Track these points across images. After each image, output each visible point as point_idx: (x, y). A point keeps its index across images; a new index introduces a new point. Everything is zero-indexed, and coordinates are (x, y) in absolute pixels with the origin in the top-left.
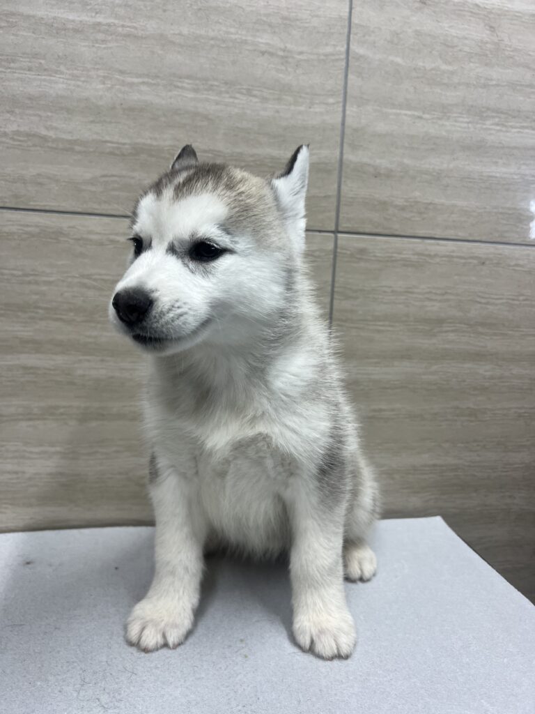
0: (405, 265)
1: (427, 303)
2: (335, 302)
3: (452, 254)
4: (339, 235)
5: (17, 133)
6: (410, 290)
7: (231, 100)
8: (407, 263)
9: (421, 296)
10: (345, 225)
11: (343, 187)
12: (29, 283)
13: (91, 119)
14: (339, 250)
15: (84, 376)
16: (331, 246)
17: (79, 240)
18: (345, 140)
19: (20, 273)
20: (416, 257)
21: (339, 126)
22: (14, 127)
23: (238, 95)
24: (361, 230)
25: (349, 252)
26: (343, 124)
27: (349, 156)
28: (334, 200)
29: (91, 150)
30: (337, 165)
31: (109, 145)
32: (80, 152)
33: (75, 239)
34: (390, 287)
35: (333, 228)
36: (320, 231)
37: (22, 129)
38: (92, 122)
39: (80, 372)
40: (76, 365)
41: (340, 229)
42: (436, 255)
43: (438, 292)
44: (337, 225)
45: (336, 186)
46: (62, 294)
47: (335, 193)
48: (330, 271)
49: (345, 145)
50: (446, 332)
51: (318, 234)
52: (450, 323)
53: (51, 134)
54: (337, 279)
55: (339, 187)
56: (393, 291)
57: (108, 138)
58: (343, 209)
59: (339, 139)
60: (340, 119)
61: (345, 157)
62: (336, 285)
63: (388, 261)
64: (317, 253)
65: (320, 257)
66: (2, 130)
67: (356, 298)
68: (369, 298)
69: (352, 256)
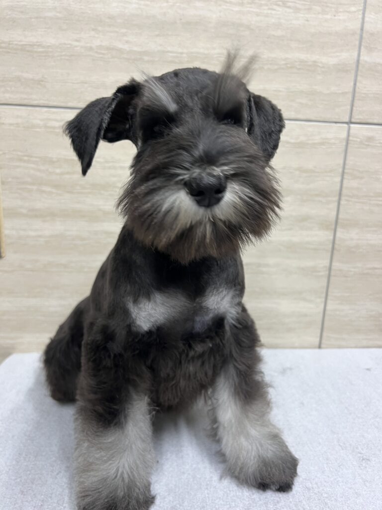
2: (345, 182)
4: (352, 125)
5: (100, 47)
7: (269, 12)
10: (357, 117)
11: (358, 84)
13: (157, 33)
14: (351, 138)
16: (344, 135)
18: (363, 44)
21: (359, 32)
22: (96, 43)
23: (275, 7)
24: (370, 121)
25: (358, 140)
26: (362, 29)
27: (365, 58)
28: (350, 96)
30: (354, 66)
31: (171, 54)
35: (347, 120)
36: (336, 123)
37: (104, 44)
38: (158, 35)
41: (353, 120)
44: (351, 117)
45: (352, 84)
47: (351, 90)
48: (342, 156)
49: (362, 47)
53: (126, 47)
54: (347, 162)
55: (355, 84)
57: (169, 49)
58: (357, 103)
59: (357, 43)
60: (359, 26)
61: (361, 58)
62: (347, 167)
64: (333, 141)
65: (334, 144)
66: (88, 45)
67: (362, 178)
68: (373, 178)
69: (361, 143)
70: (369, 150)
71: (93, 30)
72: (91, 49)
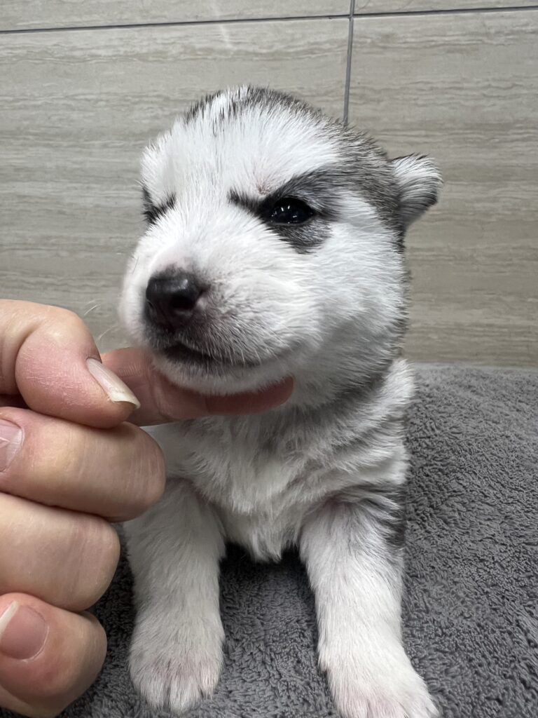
0: (449, 51)
1: (482, 102)
3: (524, 29)
4: (356, 19)
6: (457, 85)
8: (453, 49)
9: (475, 93)
10: (363, 5)
12: (20, 108)
14: (355, 39)
15: (71, 204)
16: (345, 35)
17: (63, 58)
19: (11, 99)
20: (467, 38)
24: (386, 10)
25: (369, 41)
33: (59, 58)
34: (428, 83)
36: (330, 17)
39: (68, 201)
40: (65, 193)
41: (357, 11)
42: (498, 33)
43: (503, 85)
44: (353, 5)
46: (49, 118)
48: (344, 69)
50: (512, 141)
51: (328, 20)
52: (521, 128)
54: (352, 77)
56: (432, 89)
62: (352, 85)
63: (425, 47)
64: (328, 46)
65: (329, 50)
67: (379, 101)
68: (398, 99)
69: (373, 44)
70: (389, 55)
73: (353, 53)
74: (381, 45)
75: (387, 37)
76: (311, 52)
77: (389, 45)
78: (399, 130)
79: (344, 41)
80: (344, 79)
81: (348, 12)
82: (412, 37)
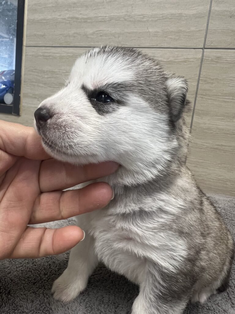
4: (205, 50)
5: (69, 18)
10: (209, 45)
11: (210, 25)
14: (204, 58)
16: (200, 56)
22: (68, 16)
25: (210, 59)
27: (215, 8)
28: (204, 33)
29: (94, 21)
30: (207, 14)
31: (100, 18)
32: (89, 22)
36: (194, 48)
37: (70, 16)
41: (206, 47)
44: (204, 45)
47: (205, 28)
48: (199, 69)
51: (193, 50)
53: (80, 16)
54: (201, 73)
55: (208, 25)
57: (100, 15)
58: (209, 36)
61: (212, 8)
62: (201, 76)
64: (192, 60)
65: (193, 62)
66: (64, 17)
67: (212, 83)
68: (221, 83)
69: (212, 60)
70: (218, 65)
71: (67, 10)
72: (65, 19)
73: (203, 63)
74: (216, 61)
75: (218, 58)
76: (185, 62)
77: (219, 61)
78: (220, 96)
79: (200, 58)
80: (198, 73)
81: (202, 47)
82: (229, 59)
